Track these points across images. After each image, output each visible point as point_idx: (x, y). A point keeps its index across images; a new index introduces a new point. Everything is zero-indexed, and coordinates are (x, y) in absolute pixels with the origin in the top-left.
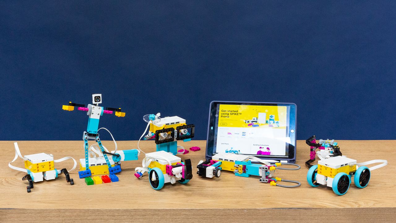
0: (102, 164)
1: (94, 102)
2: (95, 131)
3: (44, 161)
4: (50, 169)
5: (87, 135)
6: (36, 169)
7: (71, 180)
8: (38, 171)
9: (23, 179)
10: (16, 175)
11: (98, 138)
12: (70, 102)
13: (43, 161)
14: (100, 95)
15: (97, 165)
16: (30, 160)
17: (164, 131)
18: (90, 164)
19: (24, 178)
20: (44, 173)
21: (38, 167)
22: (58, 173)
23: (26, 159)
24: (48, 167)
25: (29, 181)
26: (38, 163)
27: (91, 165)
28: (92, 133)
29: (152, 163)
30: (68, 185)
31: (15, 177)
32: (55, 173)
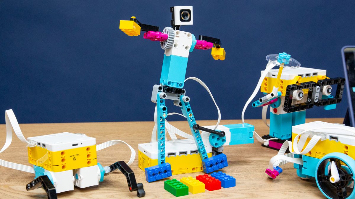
0: (189, 153)
1: (178, 22)
2: (180, 83)
3: (77, 145)
4: (89, 162)
5: (162, 90)
6: (61, 164)
7: (138, 185)
8: (63, 167)
9: (30, 187)
10: (8, 180)
11: (184, 97)
12: (133, 17)
13: (73, 145)
14: (191, 8)
15: (181, 153)
16: (44, 145)
17: (299, 87)
18: (167, 151)
19: (31, 184)
20: (76, 173)
21: (63, 160)
22: (104, 172)
23: (32, 145)
24: (86, 159)
25: (47, 191)
26: (62, 150)
27: (169, 154)
28: (174, 86)
29: (320, 143)
30: (132, 196)
31: (8, 183)
32: (99, 172)
